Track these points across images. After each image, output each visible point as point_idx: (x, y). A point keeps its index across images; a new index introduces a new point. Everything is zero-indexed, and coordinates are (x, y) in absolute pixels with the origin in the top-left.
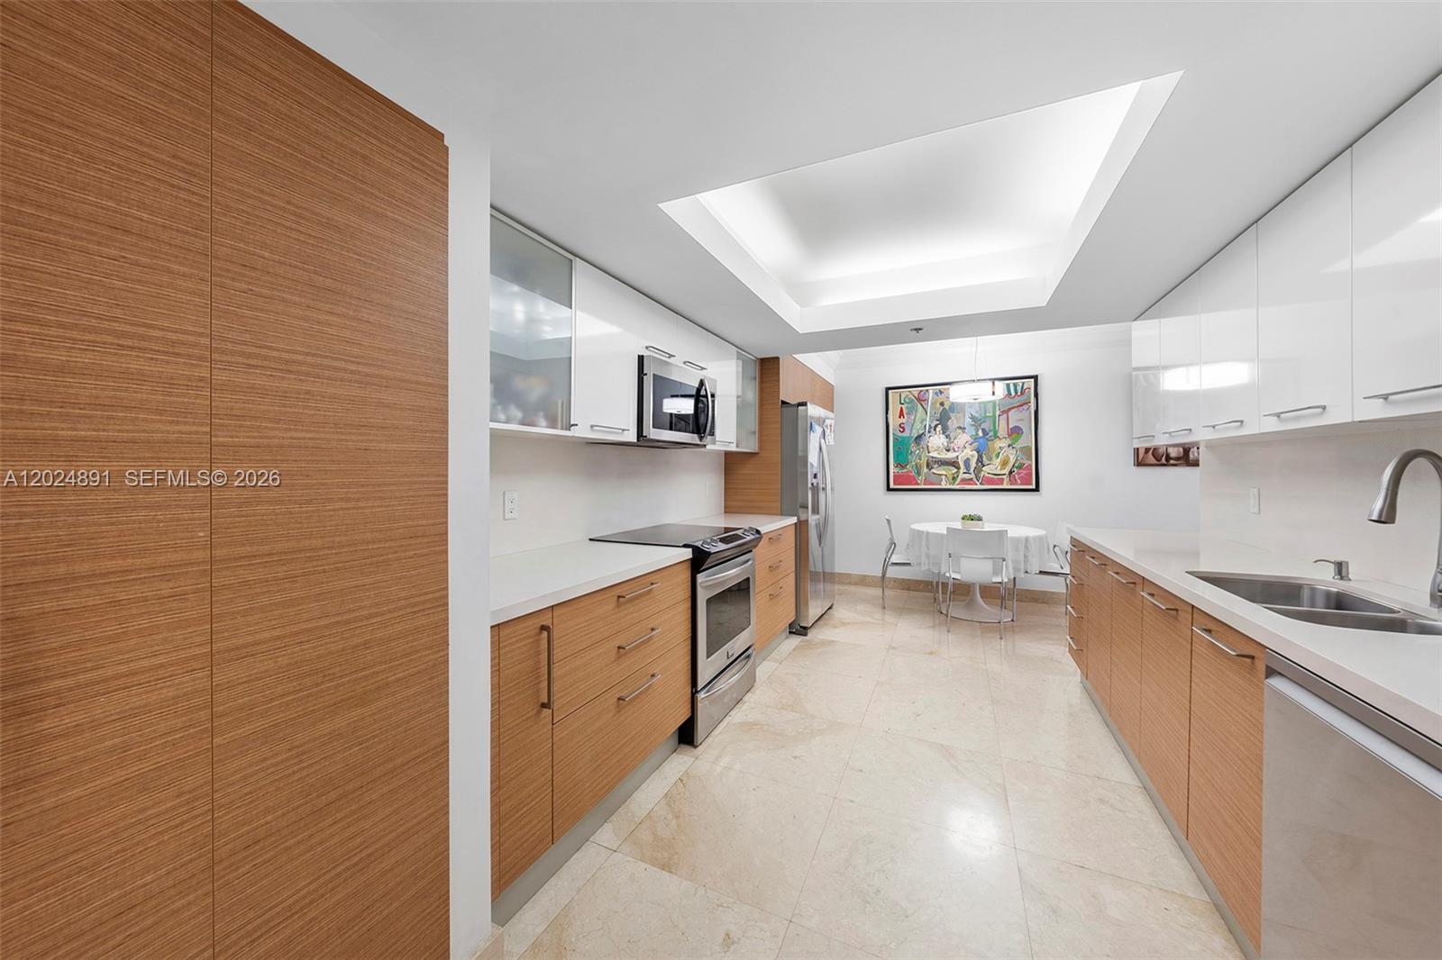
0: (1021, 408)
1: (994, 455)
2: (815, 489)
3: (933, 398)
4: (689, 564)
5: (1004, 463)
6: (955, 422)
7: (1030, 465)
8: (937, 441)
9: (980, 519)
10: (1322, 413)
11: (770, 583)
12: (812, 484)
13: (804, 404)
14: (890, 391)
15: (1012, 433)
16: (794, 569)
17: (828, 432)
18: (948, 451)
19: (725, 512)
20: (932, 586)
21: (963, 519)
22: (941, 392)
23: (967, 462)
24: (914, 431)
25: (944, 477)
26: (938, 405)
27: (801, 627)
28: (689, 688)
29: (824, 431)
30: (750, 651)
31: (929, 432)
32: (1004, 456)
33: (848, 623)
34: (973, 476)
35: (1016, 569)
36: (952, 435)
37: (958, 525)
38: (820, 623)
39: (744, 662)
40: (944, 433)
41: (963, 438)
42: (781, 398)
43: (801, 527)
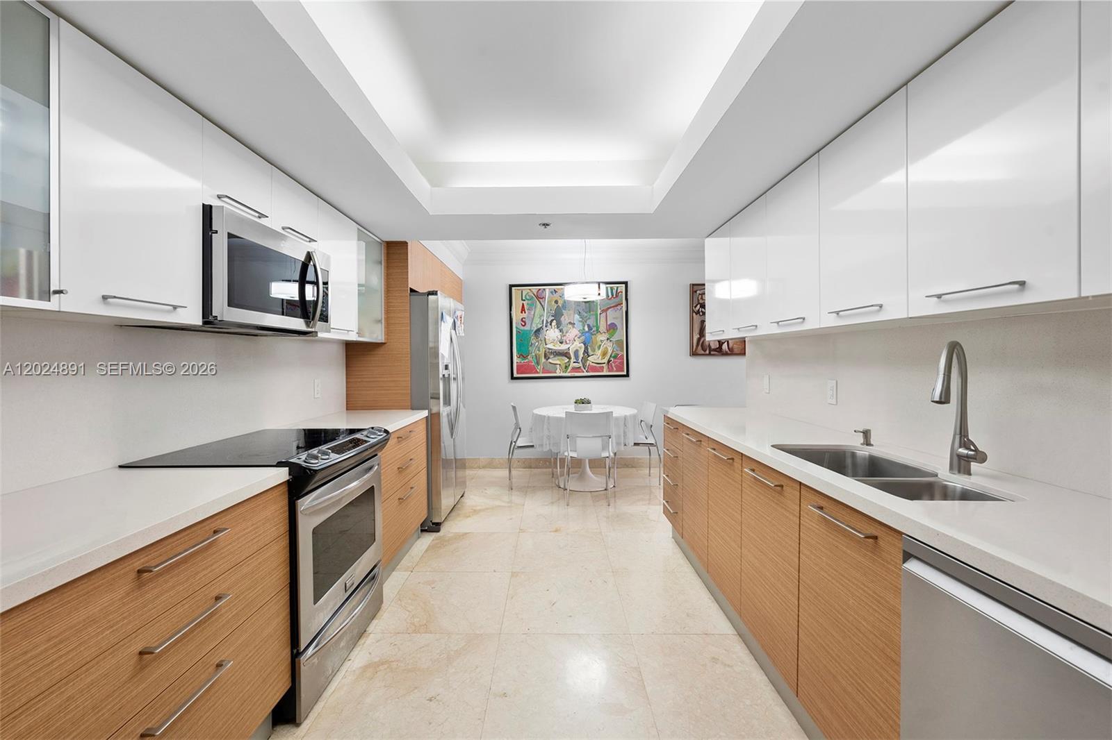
0: (616, 308)
1: (596, 348)
2: (447, 380)
3: (549, 297)
4: (285, 488)
5: (604, 354)
6: (566, 317)
7: (623, 355)
8: (552, 334)
9: (589, 402)
10: (879, 311)
11: (399, 486)
12: (444, 375)
13: (434, 293)
14: (513, 288)
15: (610, 329)
16: (425, 465)
17: (458, 323)
18: (561, 343)
19: (347, 409)
20: (550, 462)
21: (576, 403)
22: (556, 292)
23: (576, 353)
24: (534, 325)
25: (558, 366)
26: (553, 303)
27: (433, 524)
28: (288, 651)
29: (454, 321)
30: (376, 570)
31: (546, 326)
32: (604, 348)
33: (480, 510)
34: (581, 365)
35: (618, 444)
36: (565, 330)
37: (571, 408)
38: (453, 514)
39: (370, 584)
40: (558, 327)
41: (573, 332)
42: (409, 286)
43: (432, 422)
